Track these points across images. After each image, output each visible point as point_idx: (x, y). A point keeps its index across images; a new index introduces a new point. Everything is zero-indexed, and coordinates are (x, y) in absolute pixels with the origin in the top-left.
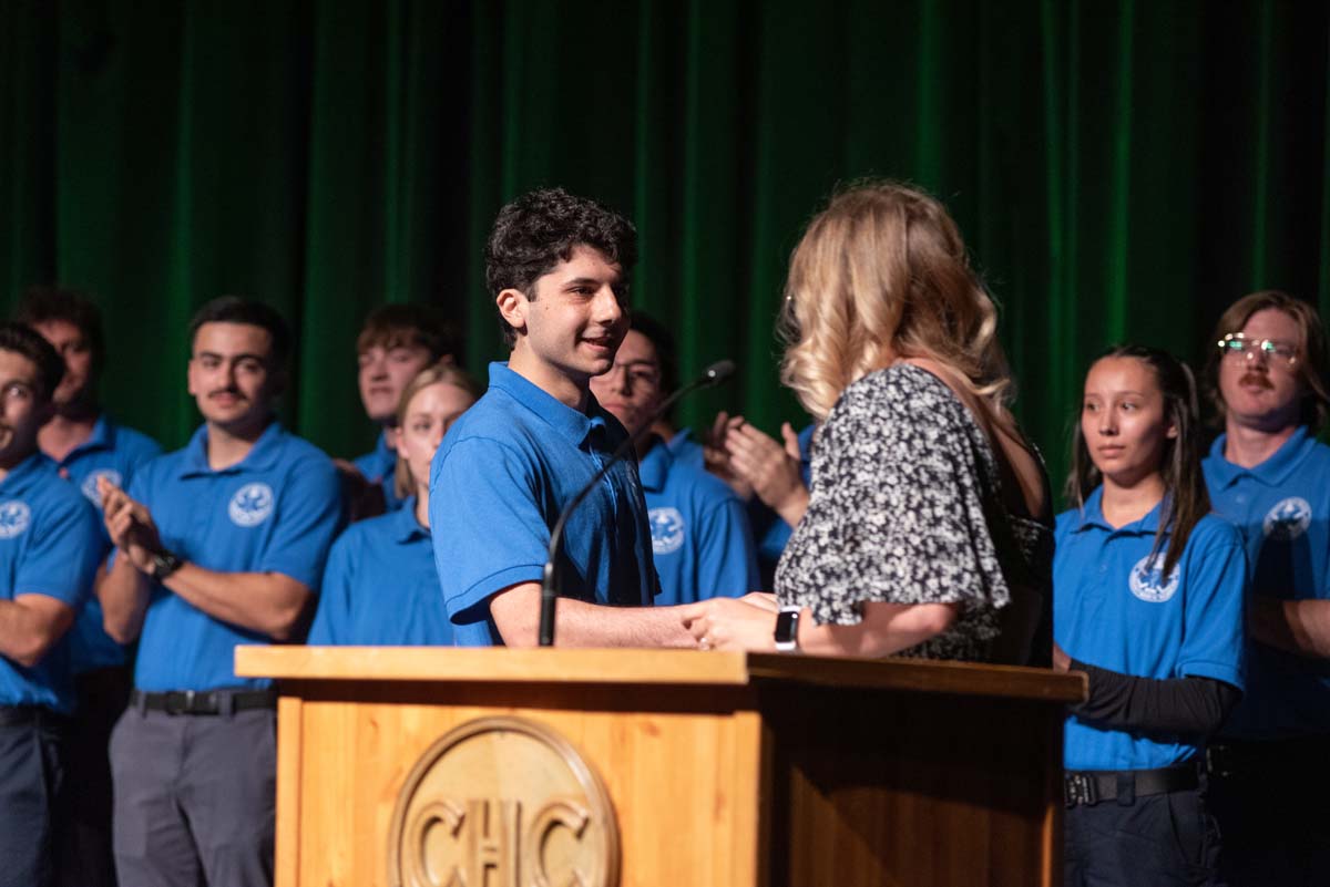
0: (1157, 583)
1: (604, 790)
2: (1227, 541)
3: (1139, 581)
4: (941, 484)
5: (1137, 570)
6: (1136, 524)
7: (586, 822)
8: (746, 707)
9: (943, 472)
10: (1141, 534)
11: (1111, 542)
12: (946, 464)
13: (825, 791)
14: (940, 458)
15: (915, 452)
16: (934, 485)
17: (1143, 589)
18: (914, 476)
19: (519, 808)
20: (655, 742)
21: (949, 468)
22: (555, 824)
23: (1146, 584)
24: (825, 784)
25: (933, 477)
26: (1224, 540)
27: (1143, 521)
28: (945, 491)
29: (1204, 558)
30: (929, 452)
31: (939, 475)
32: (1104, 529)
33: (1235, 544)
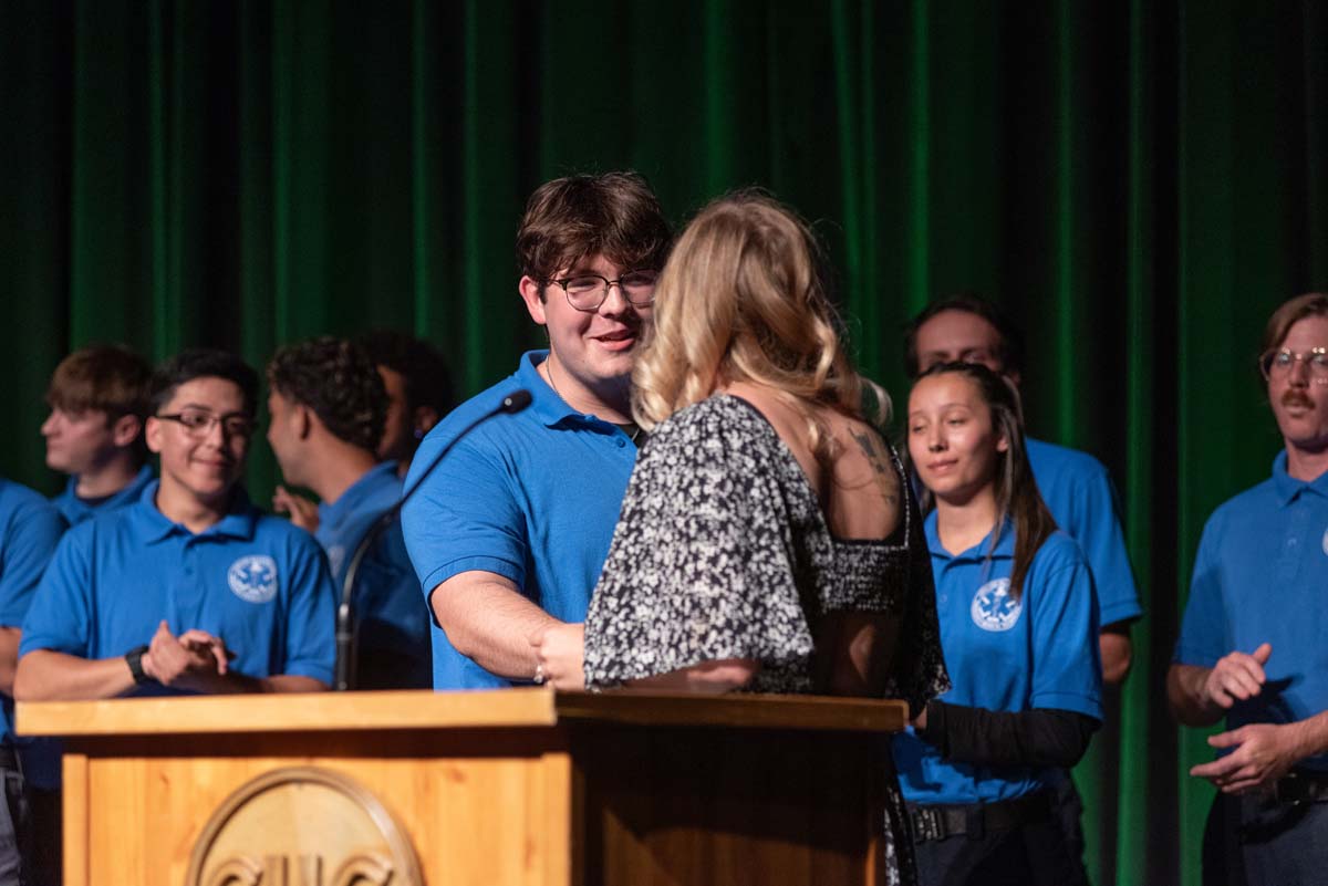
0: (998, 611)
1: (408, 839)
2: (1068, 562)
3: (981, 610)
4: (710, 534)
5: (978, 598)
6: (973, 549)
7: (391, 875)
8: (554, 748)
9: (715, 520)
10: (979, 560)
11: (950, 571)
12: (719, 512)
13: (640, 835)
14: (716, 504)
15: (691, 501)
16: (704, 535)
17: (986, 618)
18: (684, 530)
19: (320, 863)
20: (459, 788)
21: (724, 515)
22: (358, 877)
23: (988, 613)
24: (639, 828)
25: (702, 527)
26: (1065, 560)
27: (981, 546)
28: (712, 540)
29: (1046, 583)
30: (704, 498)
31: (710, 524)
32: (943, 557)
33: (1076, 565)
